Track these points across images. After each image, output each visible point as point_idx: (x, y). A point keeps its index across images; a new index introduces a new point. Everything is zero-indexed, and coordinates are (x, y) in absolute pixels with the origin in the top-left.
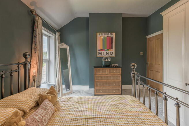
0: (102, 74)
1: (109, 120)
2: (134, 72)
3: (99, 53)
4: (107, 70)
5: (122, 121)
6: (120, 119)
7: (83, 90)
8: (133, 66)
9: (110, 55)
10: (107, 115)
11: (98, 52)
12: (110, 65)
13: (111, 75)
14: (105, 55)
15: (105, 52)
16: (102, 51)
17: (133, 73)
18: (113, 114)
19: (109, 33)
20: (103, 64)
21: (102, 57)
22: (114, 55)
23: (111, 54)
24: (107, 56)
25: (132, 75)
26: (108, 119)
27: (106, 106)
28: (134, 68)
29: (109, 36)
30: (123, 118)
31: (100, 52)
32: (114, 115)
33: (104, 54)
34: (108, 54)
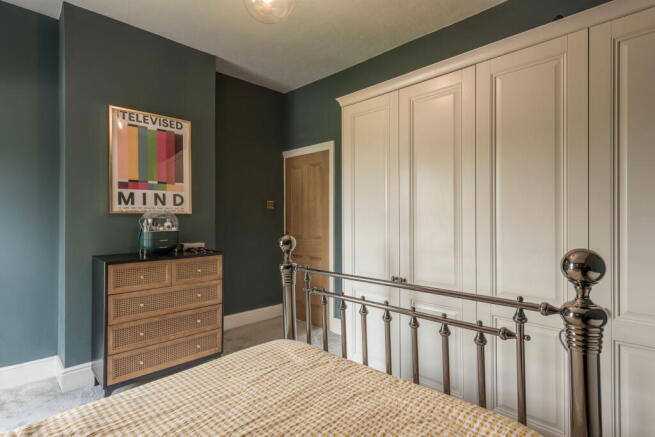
0: (146, 286)
1: (276, 427)
2: (288, 262)
3: (121, 195)
4: (169, 269)
5: (312, 413)
6: (302, 410)
7: (14, 392)
8: (288, 242)
9: (170, 207)
10: (259, 418)
11: (116, 190)
12: (175, 247)
13: (185, 286)
14: (151, 208)
15: (150, 194)
16: (137, 188)
17: (286, 268)
18: (275, 406)
19: (169, 119)
20: (146, 242)
21: (138, 216)
22: (187, 208)
23: (175, 204)
24: (160, 209)
25: (284, 273)
26: (271, 427)
27: (233, 395)
28: (288, 252)
29: (168, 129)
30: (307, 405)
31: (126, 193)
32: (279, 410)
33: (145, 203)
34: (163, 203)
